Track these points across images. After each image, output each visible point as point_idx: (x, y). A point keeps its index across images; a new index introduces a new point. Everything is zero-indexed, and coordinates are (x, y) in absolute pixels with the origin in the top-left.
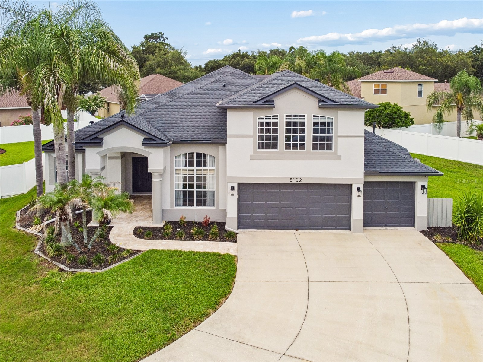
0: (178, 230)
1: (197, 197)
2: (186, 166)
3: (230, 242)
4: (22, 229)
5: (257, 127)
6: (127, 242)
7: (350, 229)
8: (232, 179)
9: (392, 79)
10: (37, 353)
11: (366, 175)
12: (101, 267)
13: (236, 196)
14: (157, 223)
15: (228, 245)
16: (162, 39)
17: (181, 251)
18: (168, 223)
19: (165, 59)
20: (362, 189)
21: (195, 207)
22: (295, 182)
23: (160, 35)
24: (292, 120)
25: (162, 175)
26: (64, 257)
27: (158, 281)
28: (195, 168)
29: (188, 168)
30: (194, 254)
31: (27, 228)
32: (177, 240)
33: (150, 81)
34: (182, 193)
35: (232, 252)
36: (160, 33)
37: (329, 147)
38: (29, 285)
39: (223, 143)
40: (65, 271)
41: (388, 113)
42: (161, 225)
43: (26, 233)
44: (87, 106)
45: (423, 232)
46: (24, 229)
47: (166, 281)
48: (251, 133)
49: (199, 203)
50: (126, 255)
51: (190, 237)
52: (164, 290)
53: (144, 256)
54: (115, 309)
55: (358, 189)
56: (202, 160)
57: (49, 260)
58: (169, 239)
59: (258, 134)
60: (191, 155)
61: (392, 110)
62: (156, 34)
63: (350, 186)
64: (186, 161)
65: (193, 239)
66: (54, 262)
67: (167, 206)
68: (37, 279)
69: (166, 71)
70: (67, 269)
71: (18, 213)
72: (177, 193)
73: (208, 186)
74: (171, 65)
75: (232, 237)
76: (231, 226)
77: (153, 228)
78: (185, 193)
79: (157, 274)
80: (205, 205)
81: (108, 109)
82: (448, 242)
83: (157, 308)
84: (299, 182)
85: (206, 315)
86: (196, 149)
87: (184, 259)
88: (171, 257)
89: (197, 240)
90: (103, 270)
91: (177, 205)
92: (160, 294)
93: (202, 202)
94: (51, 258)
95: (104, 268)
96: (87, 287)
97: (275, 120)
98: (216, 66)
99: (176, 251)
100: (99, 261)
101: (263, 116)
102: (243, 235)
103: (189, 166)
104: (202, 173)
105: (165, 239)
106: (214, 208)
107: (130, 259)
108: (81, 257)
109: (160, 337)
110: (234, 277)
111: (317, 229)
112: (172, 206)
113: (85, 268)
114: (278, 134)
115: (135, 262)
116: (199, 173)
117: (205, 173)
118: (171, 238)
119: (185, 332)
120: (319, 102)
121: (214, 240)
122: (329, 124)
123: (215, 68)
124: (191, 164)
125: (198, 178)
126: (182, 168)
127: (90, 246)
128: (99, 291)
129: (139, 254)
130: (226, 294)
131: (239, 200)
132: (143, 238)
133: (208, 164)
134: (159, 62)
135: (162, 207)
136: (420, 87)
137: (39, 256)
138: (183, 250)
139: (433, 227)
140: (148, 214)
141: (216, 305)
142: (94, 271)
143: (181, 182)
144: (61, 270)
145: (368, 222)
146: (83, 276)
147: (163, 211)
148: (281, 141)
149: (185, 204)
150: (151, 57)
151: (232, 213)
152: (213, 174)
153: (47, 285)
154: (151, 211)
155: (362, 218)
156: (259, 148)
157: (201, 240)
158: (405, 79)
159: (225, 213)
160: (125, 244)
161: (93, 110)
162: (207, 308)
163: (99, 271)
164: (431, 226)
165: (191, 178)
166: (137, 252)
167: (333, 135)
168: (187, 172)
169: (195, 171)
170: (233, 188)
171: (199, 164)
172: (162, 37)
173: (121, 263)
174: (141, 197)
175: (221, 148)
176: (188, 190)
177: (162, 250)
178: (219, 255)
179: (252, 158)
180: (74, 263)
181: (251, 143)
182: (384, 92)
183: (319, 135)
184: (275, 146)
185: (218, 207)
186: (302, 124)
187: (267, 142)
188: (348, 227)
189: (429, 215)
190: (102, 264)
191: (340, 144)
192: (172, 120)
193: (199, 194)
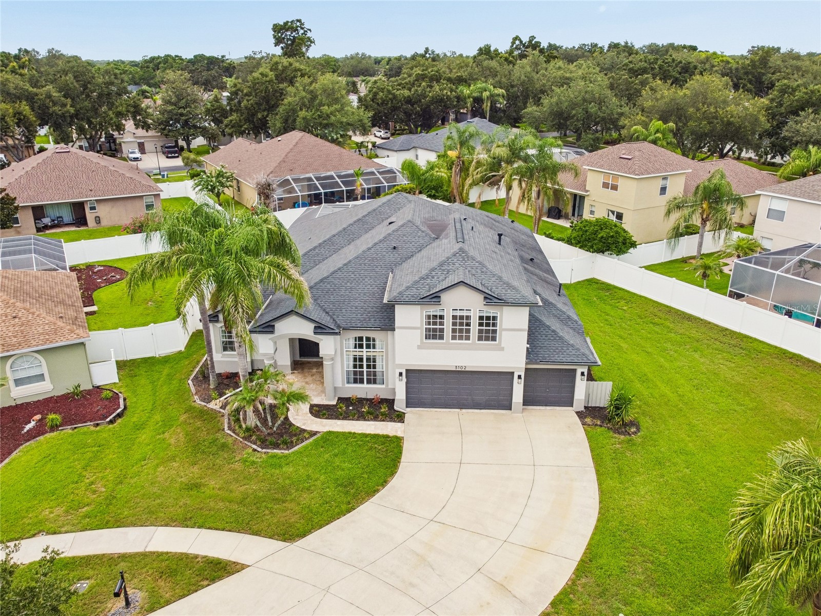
0: (351, 408)
1: (367, 375)
2: (355, 348)
3: (398, 422)
4: (204, 404)
5: (425, 320)
6: (306, 422)
7: (511, 409)
8: (400, 366)
9: (626, 173)
10: (257, 517)
12: (288, 448)
13: (404, 380)
14: (329, 400)
15: (396, 426)
16: (301, 32)
17: (354, 433)
18: (340, 399)
19: (312, 92)
20: (523, 377)
21: (365, 385)
22: (460, 370)
23: (298, 24)
24: (458, 313)
25: (332, 359)
26: (254, 438)
27: (337, 461)
28: (365, 350)
29: (358, 350)
30: (366, 435)
31: (207, 403)
32: (350, 420)
33: (295, 146)
34: (352, 372)
35: (399, 434)
36: (299, 21)
37: (494, 339)
38: (232, 463)
39: (394, 330)
40: (258, 451)
41: (602, 237)
42: (334, 403)
43: (208, 408)
45: (578, 413)
46: (205, 404)
47: (344, 462)
48: (419, 325)
49: (369, 382)
50: (307, 436)
51: (362, 417)
52: (343, 470)
53: (322, 438)
54: (306, 485)
55: (519, 377)
56: (372, 343)
57: (241, 440)
58: (343, 419)
59: (425, 327)
60: (361, 339)
61: (609, 233)
62: (292, 22)
63: (513, 373)
64: (356, 344)
65: (365, 420)
66: (246, 442)
67: (339, 384)
68: (237, 459)
69: (314, 114)
70: (259, 449)
71: (190, 382)
72: (348, 372)
73: (377, 367)
74: (321, 104)
75: (400, 418)
76: (400, 405)
77: (327, 405)
78: (355, 373)
79: (336, 455)
80: (375, 382)
82: (596, 425)
83: (339, 485)
84: (463, 370)
85: (377, 491)
86: (364, 334)
87: (357, 441)
88: (346, 439)
89: (369, 421)
90: (290, 451)
91: (348, 382)
92: (339, 473)
93: (372, 380)
94: (243, 438)
95: (291, 449)
96: (281, 466)
97: (441, 314)
99: (350, 433)
100: (285, 443)
101: (431, 310)
102: (411, 414)
103: (359, 348)
104: (372, 354)
105: (339, 419)
106: (383, 386)
107: (311, 440)
108: (269, 438)
109: (344, 507)
110: (400, 459)
111: (481, 409)
112: (343, 384)
113: (274, 449)
114: (445, 327)
115: (316, 443)
116: (369, 354)
117: (374, 354)
118: (345, 418)
119: (362, 503)
120: (485, 299)
121: (383, 421)
122: (495, 318)
124: (361, 346)
125: (368, 360)
126: (351, 350)
127: (275, 429)
128: (291, 469)
129: (318, 435)
130: (393, 474)
131: (407, 383)
132: (320, 418)
133: (377, 346)
134: (303, 98)
135: (333, 383)
136: (664, 182)
137: (231, 436)
138: (356, 432)
139: (591, 407)
140: (320, 388)
141: (385, 483)
142: (283, 451)
143: (352, 363)
144: (255, 450)
145: (527, 402)
146: (274, 456)
147: (335, 388)
148: (448, 333)
149: (355, 381)
150: (291, 89)
151: (400, 396)
152: (382, 356)
153: (247, 464)
154: (323, 383)
155: (522, 399)
156: (426, 338)
157: (372, 420)
158: (643, 174)
159: (393, 391)
160: (304, 424)
162: (378, 486)
163: (286, 452)
164: (589, 406)
165: (361, 360)
166: (315, 433)
167: (498, 328)
168: (358, 354)
169: (365, 353)
170: (401, 374)
171: (368, 346)
172: (302, 28)
173: (304, 444)
174: (309, 362)
175: (389, 332)
176: (358, 370)
177: (338, 432)
178: (388, 436)
179: (419, 347)
180: (264, 443)
181: (418, 335)
183: (484, 328)
184: (441, 337)
185: (387, 385)
186: (468, 317)
187: (434, 333)
188: (509, 408)
189: (588, 396)
190: (289, 445)
191: (504, 337)
192: (340, 298)
193: (369, 374)
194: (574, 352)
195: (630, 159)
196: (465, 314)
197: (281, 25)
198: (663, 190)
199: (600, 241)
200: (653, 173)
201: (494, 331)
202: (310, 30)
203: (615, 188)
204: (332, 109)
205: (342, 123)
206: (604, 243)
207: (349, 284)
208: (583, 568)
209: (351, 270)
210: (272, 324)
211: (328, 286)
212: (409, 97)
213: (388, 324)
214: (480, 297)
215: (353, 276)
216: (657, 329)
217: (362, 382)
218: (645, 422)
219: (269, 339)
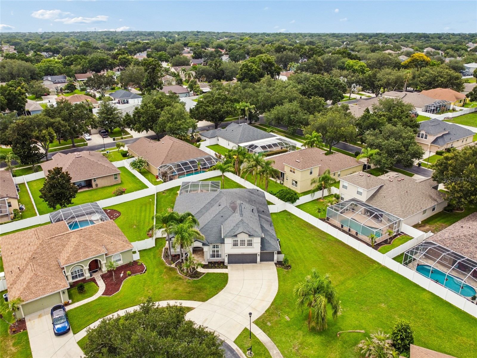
0: (212, 265)
5: (233, 241)
8: (226, 253)
9: (297, 168)
10: (194, 297)
11: (261, 251)
13: (227, 257)
15: (226, 270)
18: (209, 262)
20: (260, 255)
21: (216, 258)
22: (242, 254)
24: (242, 239)
25: (207, 251)
26: (188, 275)
32: (213, 269)
35: (227, 272)
40: (190, 279)
42: (207, 264)
45: (275, 263)
46: (170, 266)
48: (231, 243)
49: (217, 257)
50: (202, 274)
51: (215, 268)
53: (206, 274)
57: (184, 276)
59: (233, 243)
63: (257, 254)
64: (213, 247)
65: (217, 268)
66: (186, 277)
67: (208, 258)
68: (185, 282)
71: (162, 258)
72: (211, 255)
73: (219, 253)
75: (226, 267)
76: (226, 263)
77: (205, 264)
82: (280, 267)
83: (213, 288)
85: (223, 288)
86: (216, 245)
87: (216, 275)
88: (213, 275)
90: (199, 279)
92: (213, 284)
93: (218, 256)
96: (197, 283)
97: (237, 240)
99: (213, 273)
100: (197, 276)
101: (235, 239)
102: (229, 266)
106: (221, 258)
108: (192, 275)
110: (228, 279)
112: (210, 258)
113: (194, 278)
114: (238, 243)
115: (205, 276)
118: (211, 268)
119: (220, 292)
121: (222, 268)
122: (251, 240)
124: (215, 248)
125: (217, 251)
126: (212, 249)
127: (193, 273)
128: (200, 284)
130: (227, 284)
132: (204, 268)
133: (219, 248)
136: (311, 170)
137: (181, 275)
138: (215, 272)
140: (203, 259)
141: (225, 286)
143: (212, 252)
145: (261, 261)
146: (194, 280)
149: (213, 257)
151: (226, 261)
152: (221, 250)
153: (188, 283)
155: (259, 261)
156: (233, 246)
157: (219, 268)
158: (303, 169)
159: (224, 259)
160: (200, 271)
163: (197, 279)
164: (278, 262)
165: (215, 251)
166: (204, 273)
167: (253, 242)
169: (216, 249)
170: (226, 255)
171: (217, 248)
173: (202, 276)
175: (223, 244)
176: (214, 254)
177: (210, 273)
178: (224, 273)
179: (231, 248)
180: (191, 277)
181: (231, 245)
183: (249, 243)
184: (237, 246)
186: (244, 240)
187: (235, 245)
188: (256, 263)
189: (278, 258)
190: (198, 277)
191: (254, 245)
193: (217, 255)
194: (273, 247)
195: (299, 162)
196: (244, 239)
198: (311, 173)
200: (307, 168)
201: (252, 244)
203: (294, 172)
204: (181, 122)
207: (210, 229)
212: (213, 110)
213: (223, 242)
214: (248, 235)
216: (303, 231)
217: (215, 257)
218: (293, 265)
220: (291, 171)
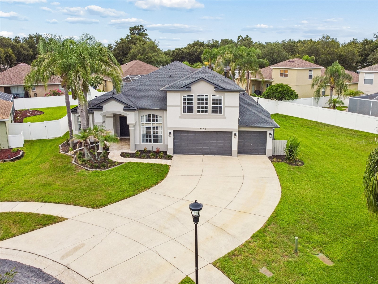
0: (143, 154)
1: (153, 138)
2: (147, 121)
3: (168, 160)
4: (64, 153)
5: (183, 101)
6: (117, 159)
7: (231, 155)
8: (170, 128)
9: (291, 67)
10: (80, 197)
11: (239, 127)
12: (105, 169)
13: (172, 137)
14: (132, 151)
15: (167, 161)
16: (142, 30)
17: (143, 163)
18: (138, 151)
19: (144, 48)
20: (237, 135)
21: (152, 143)
22: (203, 130)
23: (141, 27)
24: (201, 97)
25: (134, 126)
26: (87, 164)
27: (131, 174)
28: (152, 122)
29: (148, 122)
30: (149, 164)
31: (66, 153)
32: (142, 158)
33: (133, 65)
34: (145, 136)
35: (168, 164)
36: (141, 26)
37: (220, 112)
38: (72, 175)
39: (166, 109)
40: (88, 170)
41: (280, 91)
42: (135, 152)
43: (66, 155)
44: (91, 83)
45: (269, 157)
46: (65, 153)
47: (135, 174)
48: (180, 104)
49: (154, 141)
50: (116, 164)
52: (134, 177)
53: (125, 164)
54: (112, 184)
55: (235, 134)
56: (155, 118)
57: (80, 166)
58: (138, 158)
59: (183, 105)
60: (149, 116)
61: (283, 89)
62: (138, 26)
63: (232, 132)
64: (147, 119)
65: (150, 158)
66: (82, 167)
67: (138, 142)
68: (76, 173)
69: (144, 57)
70: (89, 169)
71: (60, 146)
72: (143, 136)
73: (159, 132)
74: (148, 53)
75: (170, 158)
76: (170, 152)
77: (131, 153)
78: (147, 136)
79: (131, 172)
80: (157, 142)
81: (106, 85)
82: (279, 161)
83: (130, 184)
84: (204, 130)
85: (152, 187)
86: (152, 113)
87: (144, 166)
88: (138, 165)
89: (152, 159)
90: (106, 170)
91: (143, 142)
92: (131, 179)
94: (81, 165)
95: (106, 169)
96: (99, 176)
97: (192, 98)
98: (180, 53)
99: (141, 163)
101: (186, 95)
102: (176, 157)
103: (149, 121)
104: (155, 125)
105: (136, 158)
106: (162, 144)
107: (119, 166)
108: (95, 164)
109: (131, 193)
110: (167, 174)
111: (214, 155)
112: (140, 142)
113: (97, 169)
114: (194, 105)
115: (121, 167)
116: (154, 125)
117: (157, 125)
119: (141, 192)
120: (215, 88)
121: (160, 159)
122: (221, 100)
123: (179, 54)
124: (149, 120)
125: (154, 128)
126: (145, 122)
127: (99, 160)
128: (104, 177)
129: (123, 164)
130: (162, 180)
131: (174, 139)
132: (125, 157)
133: (158, 120)
134: (139, 50)
135: (135, 142)
136: (311, 72)
137: (75, 164)
138: (144, 162)
139: (276, 155)
140: (128, 147)
141: (157, 183)
142: (101, 170)
143: (145, 130)
144: (86, 170)
145: (240, 152)
146: (97, 172)
147: (136, 145)
148: (195, 109)
149: (147, 141)
150: (134, 46)
151: (170, 146)
152: (161, 126)
153: (80, 175)
154: (129, 145)
155: (237, 149)
156: (184, 112)
157: (154, 158)
158: (299, 67)
159: (167, 146)
160: (116, 160)
161: (95, 85)
162: (152, 184)
163: (104, 170)
164: (275, 154)
165: (150, 128)
166: (122, 163)
167: (222, 106)
168: (148, 125)
169: (152, 124)
170: (170, 133)
171: (154, 121)
172: (143, 29)
173: (114, 167)
174: (125, 139)
175: (165, 112)
176: (148, 134)
177: (134, 162)
178: (162, 165)
179: (180, 117)
180: (92, 167)
181: (179, 110)
182: (286, 75)
183: (215, 106)
184: (192, 111)
185: (164, 143)
186: (206, 100)
187: (188, 109)
188: (230, 153)
189: (274, 149)
190: (105, 167)
191: (226, 111)
192: (140, 96)
193: (154, 136)
194: (265, 122)
195: (293, 62)
196: (204, 97)
197: (133, 28)
198: (310, 76)
199: (280, 93)
200: (305, 67)
201: (221, 108)
202: (146, 30)
204: (153, 54)
205: (157, 61)
206: (282, 94)
207: (145, 90)
208: (272, 221)
209: (147, 85)
210: (102, 105)
211: (134, 91)
213: (164, 108)
214: (212, 88)
215: (147, 87)
217: (150, 141)
219: (100, 114)
220: (281, 75)
